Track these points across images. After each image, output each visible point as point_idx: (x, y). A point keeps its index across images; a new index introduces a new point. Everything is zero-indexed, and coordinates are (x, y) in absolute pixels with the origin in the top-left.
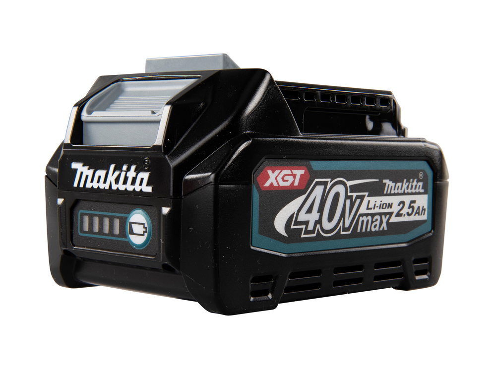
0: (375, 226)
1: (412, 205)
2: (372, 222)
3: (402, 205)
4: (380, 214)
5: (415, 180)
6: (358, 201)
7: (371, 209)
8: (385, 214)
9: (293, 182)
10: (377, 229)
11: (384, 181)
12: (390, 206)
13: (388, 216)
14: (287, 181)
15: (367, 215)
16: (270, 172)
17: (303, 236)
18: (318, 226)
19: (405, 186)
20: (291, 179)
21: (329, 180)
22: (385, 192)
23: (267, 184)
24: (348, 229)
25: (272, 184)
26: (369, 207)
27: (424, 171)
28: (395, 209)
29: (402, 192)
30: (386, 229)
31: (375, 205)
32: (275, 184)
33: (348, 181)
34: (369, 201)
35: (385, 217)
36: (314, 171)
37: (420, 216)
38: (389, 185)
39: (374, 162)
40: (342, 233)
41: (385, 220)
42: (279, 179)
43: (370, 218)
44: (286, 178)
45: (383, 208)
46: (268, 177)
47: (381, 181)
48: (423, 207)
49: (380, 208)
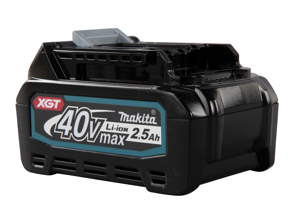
0: (114, 141)
1: (146, 132)
2: (111, 138)
3: (136, 131)
4: (118, 134)
5: (148, 115)
6: (99, 123)
7: (110, 129)
8: (122, 135)
9: (54, 106)
10: (116, 143)
11: (120, 113)
12: (126, 130)
13: (124, 137)
14: (50, 105)
15: (107, 133)
16: (40, 99)
17: (61, 138)
18: (71, 134)
19: (138, 118)
20: (52, 104)
21: (77, 107)
22: (121, 120)
23: (39, 106)
24: (93, 139)
25: (41, 106)
26: (108, 128)
27: (156, 109)
28: (131, 132)
29: (136, 121)
30: (123, 144)
31: (113, 127)
32: (43, 106)
33: (90, 109)
34: (108, 125)
35: (122, 137)
36: (67, 101)
37: (154, 141)
38: (124, 116)
39: (109, 99)
40: (88, 141)
41: (122, 139)
42: (46, 103)
43: (109, 135)
44: (49, 104)
45: (119, 130)
46: (39, 102)
47: (117, 112)
48: (157, 135)
49: (117, 130)
